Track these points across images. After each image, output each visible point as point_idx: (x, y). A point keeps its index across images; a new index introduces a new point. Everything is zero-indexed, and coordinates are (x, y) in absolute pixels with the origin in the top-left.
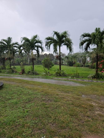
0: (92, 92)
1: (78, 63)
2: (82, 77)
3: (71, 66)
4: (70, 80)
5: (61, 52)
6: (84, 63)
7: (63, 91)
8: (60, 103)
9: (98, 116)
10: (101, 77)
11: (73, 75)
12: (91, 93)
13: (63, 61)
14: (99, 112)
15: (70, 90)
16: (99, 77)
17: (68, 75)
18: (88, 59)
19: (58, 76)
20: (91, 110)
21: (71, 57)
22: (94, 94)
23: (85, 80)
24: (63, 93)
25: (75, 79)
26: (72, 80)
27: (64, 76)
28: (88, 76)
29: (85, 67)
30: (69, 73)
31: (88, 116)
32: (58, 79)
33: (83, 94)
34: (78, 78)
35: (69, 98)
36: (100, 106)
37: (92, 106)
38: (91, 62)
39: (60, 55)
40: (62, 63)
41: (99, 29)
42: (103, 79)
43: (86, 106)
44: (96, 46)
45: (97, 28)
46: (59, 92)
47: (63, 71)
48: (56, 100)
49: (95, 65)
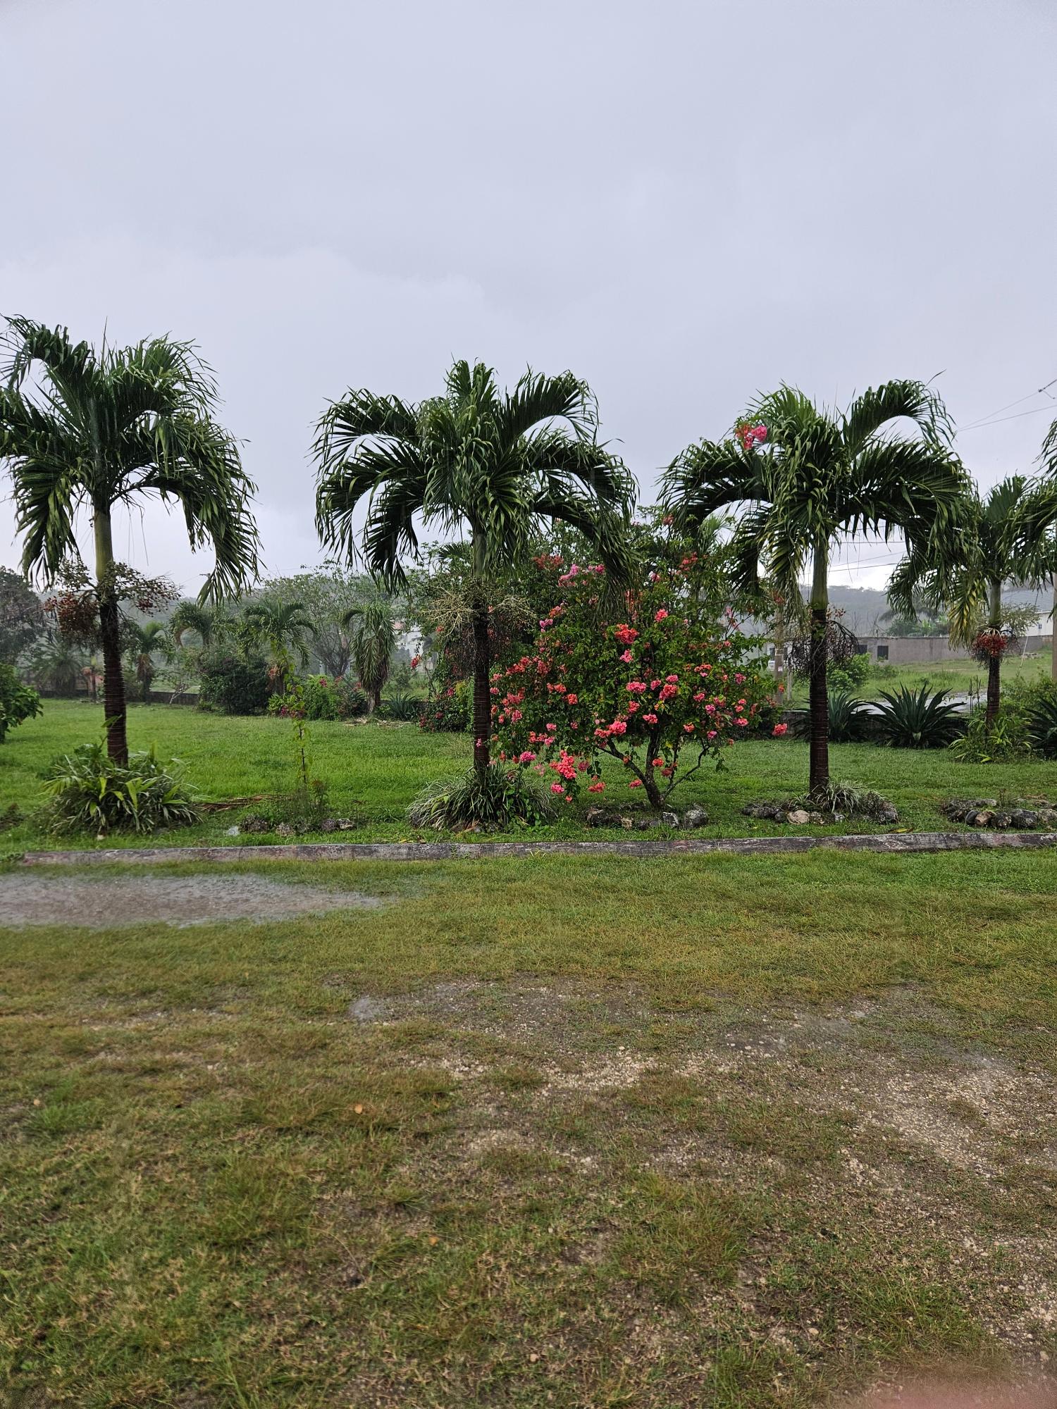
0: (446, 951)
1: (318, 676)
2: (360, 823)
3: (244, 711)
4: (231, 859)
5: (118, 558)
6: (375, 684)
7: (144, 994)
8: (102, 1142)
9: (487, 1175)
10: (518, 809)
11: (266, 807)
12: (433, 965)
13: (155, 654)
14: (496, 1136)
15: (229, 970)
16: (498, 804)
17: (214, 808)
18: (410, 642)
19: (90, 825)
20: (424, 1136)
21: (238, 616)
22: (460, 975)
23: (383, 850)
24: (145, 1013)
25: (288, 848)
26: (255, 855)
27: (162, 824)
28: (414, 808)
29: (382, 715)
30: (222, 784)
31: (398, 1204)
32: (86, 869)
33: (359, 988)
34: (316, 828)
35: (212, 1058)
36: (503, 1079)
37: (441, 1095)
38: (437, 675)
39: (113, 598)
40: (148, 676)
41: (484, 374)
42: (531, 821)
43: (381, 1108)
44: (466, 524)
45: (463, 368)
46: (100, 1018)
47: (149, 766)
48: (49, 1114)
49: (471, 701)
